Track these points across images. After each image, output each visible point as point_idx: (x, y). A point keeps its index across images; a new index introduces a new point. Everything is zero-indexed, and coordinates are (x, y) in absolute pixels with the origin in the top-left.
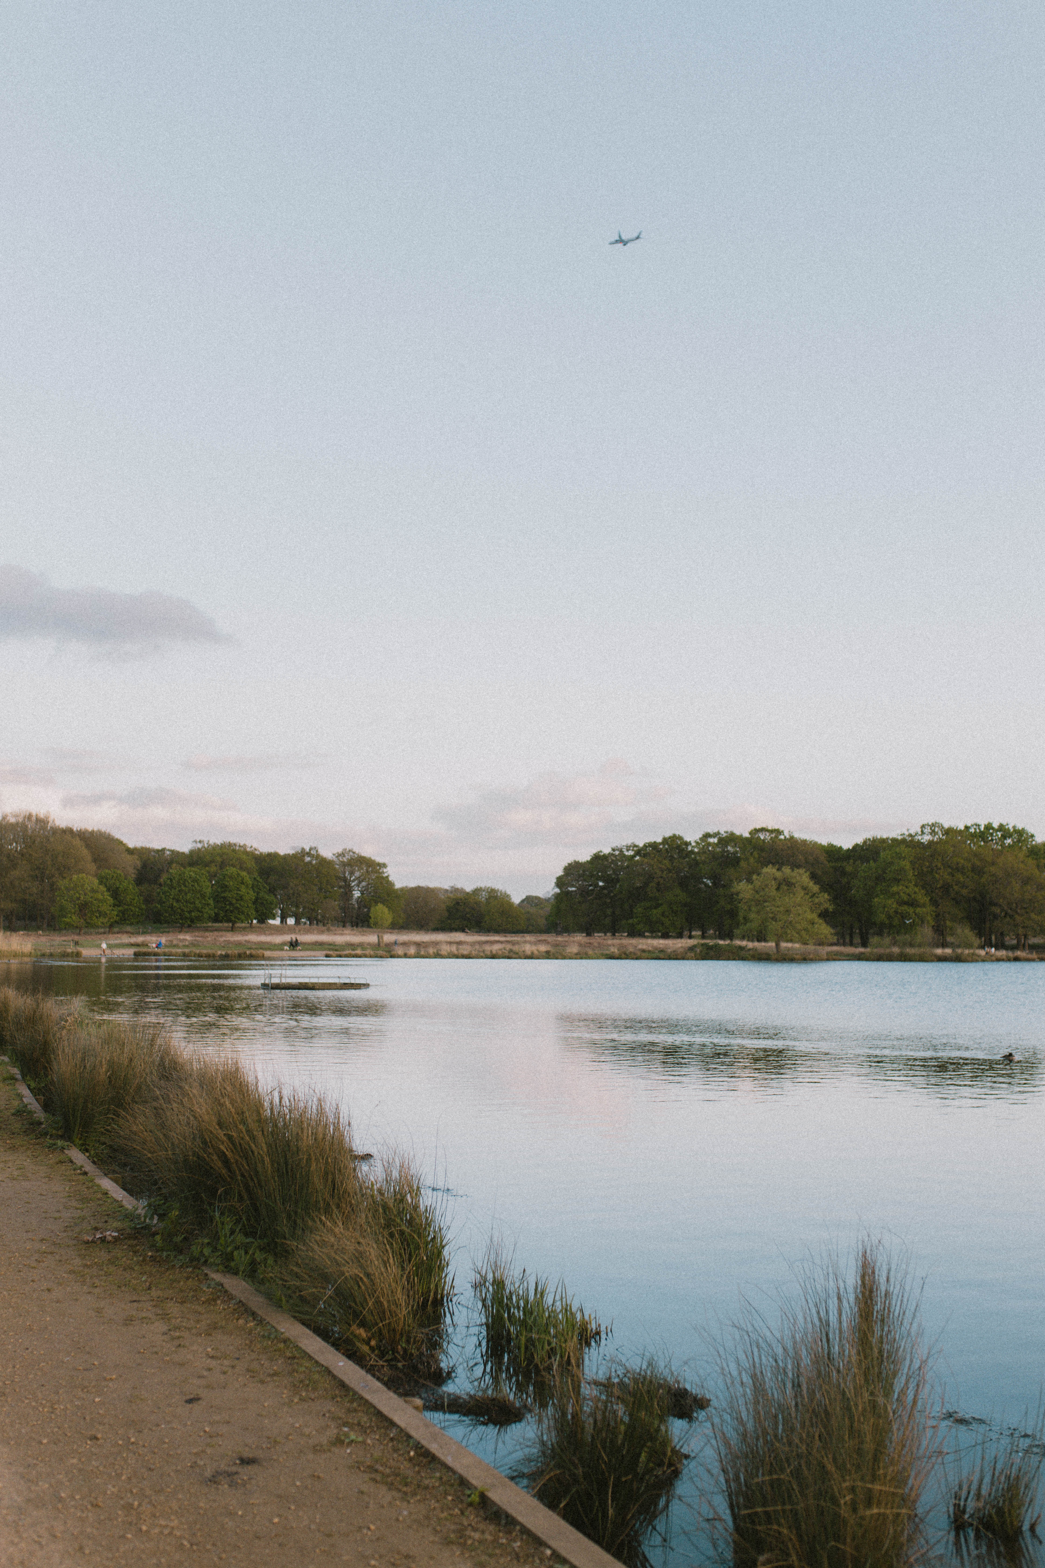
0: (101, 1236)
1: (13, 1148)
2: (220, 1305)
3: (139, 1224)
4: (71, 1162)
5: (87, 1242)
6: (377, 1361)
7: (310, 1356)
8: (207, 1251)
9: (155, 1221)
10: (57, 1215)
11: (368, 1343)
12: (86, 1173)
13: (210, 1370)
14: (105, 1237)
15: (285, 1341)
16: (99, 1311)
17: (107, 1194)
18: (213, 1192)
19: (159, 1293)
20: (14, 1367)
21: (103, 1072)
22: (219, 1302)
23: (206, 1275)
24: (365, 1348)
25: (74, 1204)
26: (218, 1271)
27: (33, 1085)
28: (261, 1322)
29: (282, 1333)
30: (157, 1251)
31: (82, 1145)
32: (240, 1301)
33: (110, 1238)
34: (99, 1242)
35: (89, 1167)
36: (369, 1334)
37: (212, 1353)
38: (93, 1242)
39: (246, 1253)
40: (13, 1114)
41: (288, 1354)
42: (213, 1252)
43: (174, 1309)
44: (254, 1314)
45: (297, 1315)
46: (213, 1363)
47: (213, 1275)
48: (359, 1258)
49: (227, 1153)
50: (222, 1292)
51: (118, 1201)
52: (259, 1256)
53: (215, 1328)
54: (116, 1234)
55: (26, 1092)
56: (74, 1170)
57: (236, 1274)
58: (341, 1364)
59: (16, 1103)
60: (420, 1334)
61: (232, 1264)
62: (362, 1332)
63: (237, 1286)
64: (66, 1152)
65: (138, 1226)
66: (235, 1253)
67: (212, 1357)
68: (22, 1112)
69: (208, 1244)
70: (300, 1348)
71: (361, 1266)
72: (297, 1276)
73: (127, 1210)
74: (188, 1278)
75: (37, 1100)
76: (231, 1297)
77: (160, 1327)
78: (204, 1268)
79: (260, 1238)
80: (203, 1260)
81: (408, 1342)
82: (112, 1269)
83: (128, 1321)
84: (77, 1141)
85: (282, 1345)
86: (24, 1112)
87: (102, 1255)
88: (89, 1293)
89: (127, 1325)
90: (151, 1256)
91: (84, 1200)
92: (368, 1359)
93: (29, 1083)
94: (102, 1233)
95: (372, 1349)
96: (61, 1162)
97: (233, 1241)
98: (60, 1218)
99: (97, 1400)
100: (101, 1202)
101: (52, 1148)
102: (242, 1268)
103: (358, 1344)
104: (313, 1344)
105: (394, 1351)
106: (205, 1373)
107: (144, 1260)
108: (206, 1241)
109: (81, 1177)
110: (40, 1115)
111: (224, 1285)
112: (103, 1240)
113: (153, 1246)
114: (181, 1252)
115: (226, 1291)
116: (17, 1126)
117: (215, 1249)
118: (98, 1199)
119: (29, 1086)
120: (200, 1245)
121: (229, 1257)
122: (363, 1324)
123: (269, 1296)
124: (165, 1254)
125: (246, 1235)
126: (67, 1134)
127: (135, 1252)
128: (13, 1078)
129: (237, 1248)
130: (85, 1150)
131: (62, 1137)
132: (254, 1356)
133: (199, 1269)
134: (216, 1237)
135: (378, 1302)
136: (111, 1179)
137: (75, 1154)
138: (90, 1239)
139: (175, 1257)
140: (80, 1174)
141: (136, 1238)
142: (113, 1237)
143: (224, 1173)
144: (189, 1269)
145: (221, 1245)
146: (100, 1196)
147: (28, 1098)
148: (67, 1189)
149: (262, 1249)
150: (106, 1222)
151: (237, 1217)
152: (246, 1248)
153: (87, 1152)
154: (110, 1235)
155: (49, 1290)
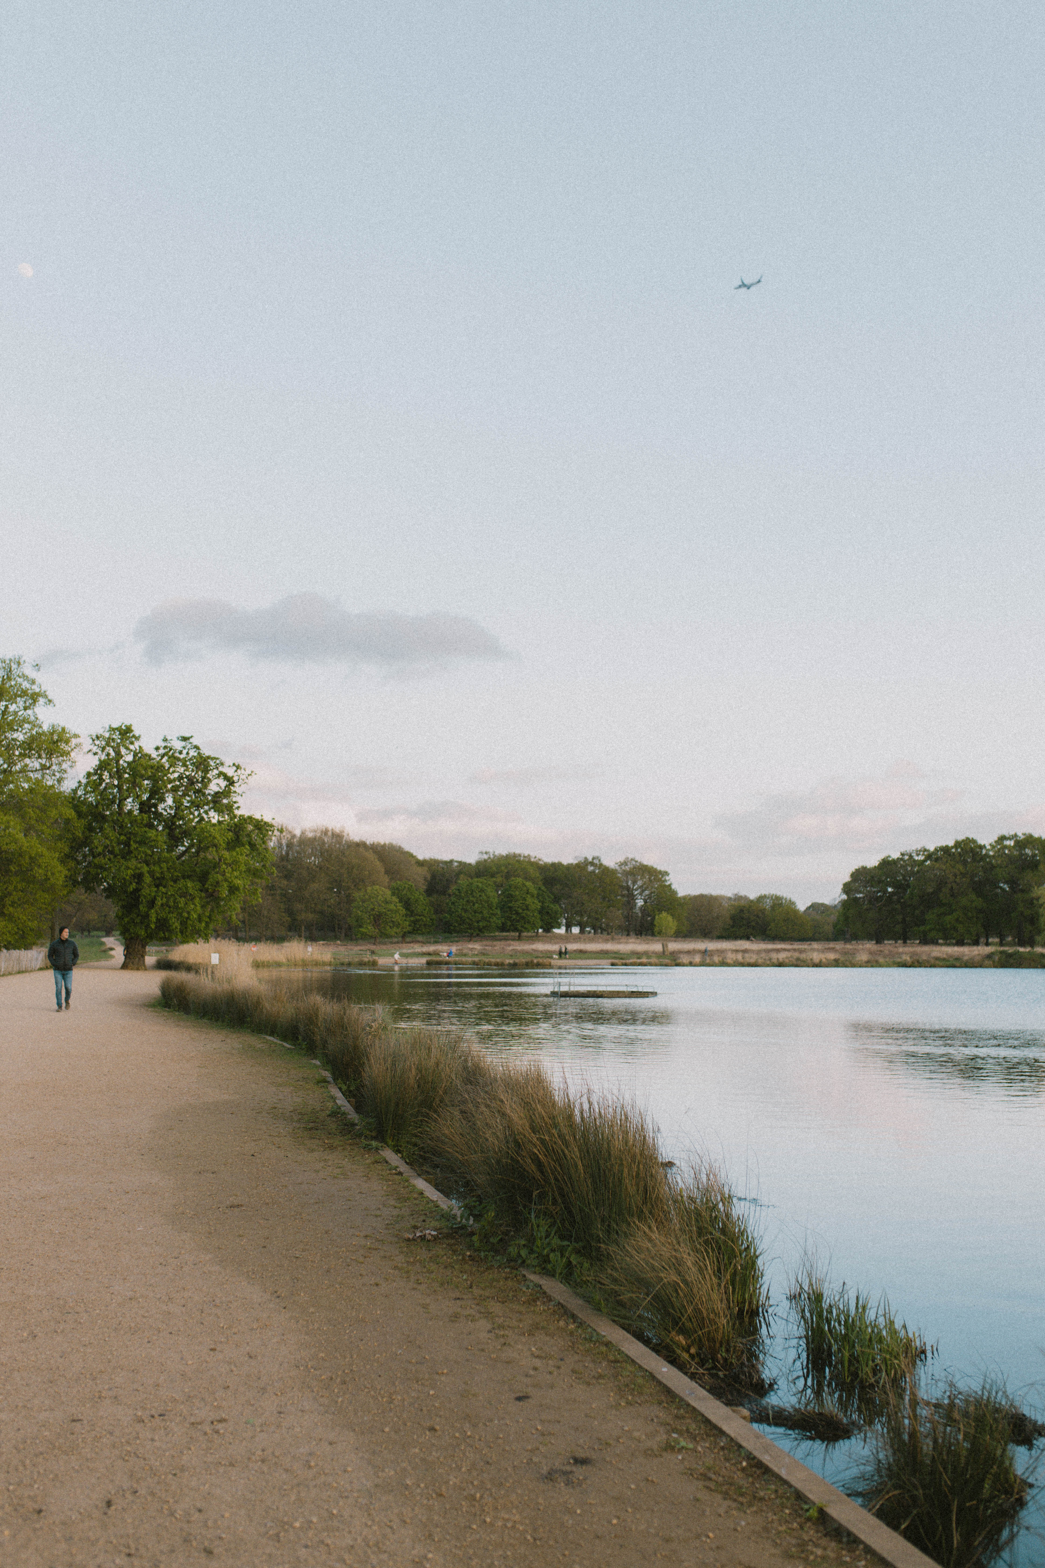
0: (421, 1234)
1: (331, 1148)
2: (540, 1307)
3: (455, 1224)
4: (387, 1162)
5: (409, 1240)
6: (697, 1369)
7: (633, 1361)
8: (524, 1253)
9: (471, 1222)
10: (378, 1213)
11: (688, 1351)
12: (400, 1174)
13: (535, 1369)
14: (425, 1236)
15: (608, 1344)
16: (425, 1306)
17: (422, 1193)
18: (528, 1195)
19: (482, 1292)
20: (352, 1357)
21: (412, 1076)
22: (538, 1303)
23: (524, 1276)
24: (685, 1356)
25: (392, 1202)
26: (535, 1273)
27: (344, 1088)
28: (581, 1324)
29: (604, 1336)
30: (475, 1250)
31: (394, 1146)
32: (559, 1303)
33: (430, 1237)
34: (419, 1240)
35: (404, 1168)
36: (689, 1342)
37: (537, 1353)
38: (414, 1240)
39: (562, 1256)
40: (329, 1115)
41: (611, 1358)
42: (529, 1253)
43: (496, 1308)
44: (574, 1317)
45: (616, 1319)
46: (538, 1363)
47: (532, 1277)
48: (677, 1265)
49: (540, 1156)
50: (541, 1294)
51: (433, 1201)
52: (574, 1259)
53: (538, 1328)
54: (435, 1233)
55: (339, 1095)
56: (390, 1169)
57: (553, 1276)
58: (665, 1370)
59: (330, 1105)
60: (739, 1343)
61: (549, 1266)
62: (681, 1339)
63: (556, 1288)
64: (381, 1152)
65: (454, 1226)
66: (552, 1255)
67: (537, 1357)
68: (336, 1113)
69: (525, 1246)
70: (623, 1352)
71: (679, 1273)
72: (615, 1280)
73: (443, 1210)
74: (506, 1279)
75: (349, 1102)
76: (550, 1299)
77: (484, 1324)
78: (521, 1269)
79: (575, 1241)
80: (520, 1261)
81: (727, 1351)
82: (433, 1267)
83: (455, 1318)
84: (390, 1142)
85: (604, 1349)
86: (338, 1113)
87: (424, 1253)
88: (414, 1289)
89: (452, 1321)
90: (470, 1256)
91: (401, 1199)
92: (688, 1366)
93: (340, 1085)
94: (421, 1232)
95: (692, 1357)
96: (377, 1162)
97: (549, 1244)
98: (380, 1216)
99: (432, 1392)
100: (417, 1202)
101: (368, 1148)
102: (558, 1271)
103: (679, 1351)
104: (635, 1349)
105: (714, 1359)
106: (532, 1372)
107: (463, 1259)
108: (523, 1242)
109: (396, 1177)
110: (353, 1116)
111: (543, 1287)
112: (423, 1238)
113: (470, 1246)
114: (497, 1252)
115: (545, 1293)
116: (333, 1126)
117: (532, 1251)
118: (415, 1199)
119: (340, 1089)
120: (517, 1245)
121: (547, 1260)
122: (683, 1331)
123: (588, 1300)
124: (482, 1254)
125: (562, 1238)
126: (380, 1136)
127: (454, 1251)
128: (326, 1081)
129: (553, 1250)
130: (398, 1151)
131: (375, 1138)
132: (576, 1357)
133: (517, 1269)
134: (532, 1240)
135: (697, 1310)
136: (425, 1179)
137: (389, 1154)
138: (411, 1237)
139: (493, 1257)
140: (396, 1174)
141: (454, 1238)
142: (432, 1235)
143: (538, 1175)
144: (508, 1270)
145: (538, 1247)
146: (416, 1196)
147: (341, 1101)
148: (385, 1188)
149: (578, 1252)
150: (424, 1221)
151: (552, 1220)
152: (562, 1250)
153: (400, 1153)
154: (430, 1234)
155: (377, 1285)
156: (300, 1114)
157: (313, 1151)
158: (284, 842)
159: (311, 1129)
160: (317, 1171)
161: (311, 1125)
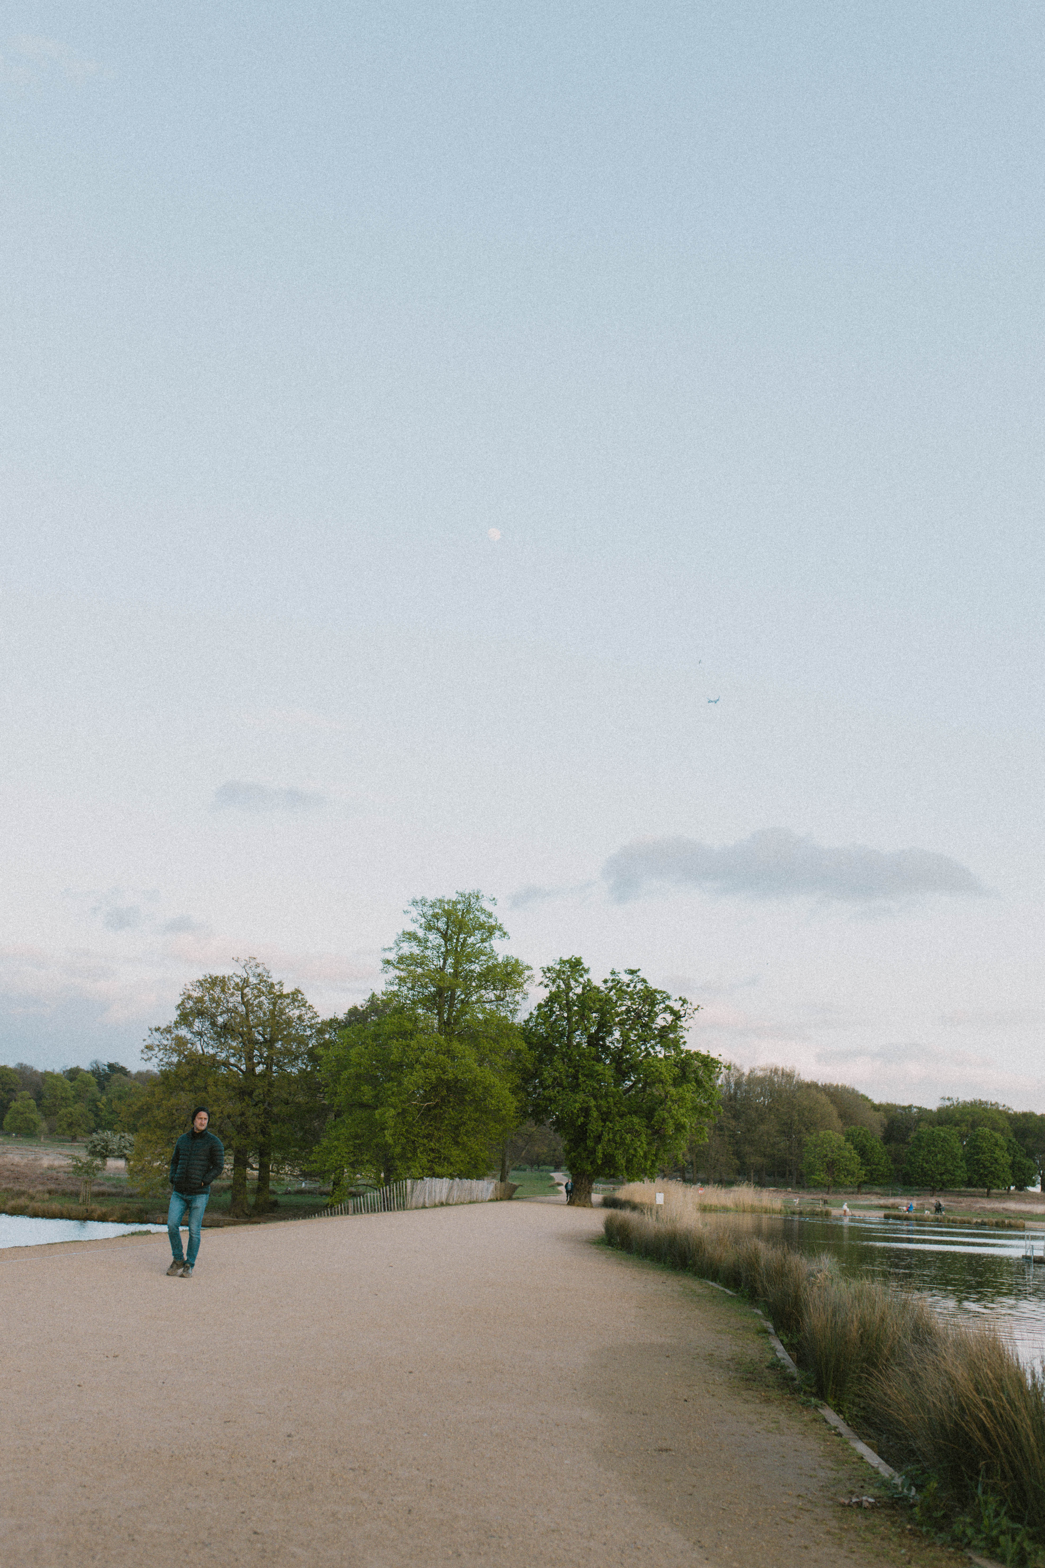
0: (857, 1500)
1: (768, 1401)
3: (897, 1493)
4: (826, 1421)
5: (843, 1505)
8: (970, 1532)
9: (913, 1493)
10: (812, 1473)
12: (840, 1435)
14: (861, 1502)
17: (862, 1458)
18: (974, 1466)
21: (854, 1330)
23: (970, 1558)
25: (829, 1464)
26: (982, 1556)
27: (786, 1340)
30: (917, 1525)
31: (836, 1406)
33: (866, 1504)
34: (855, 1507)
35: (843, 1428)
38: (849, 1505)
39: (1013, 1540)
40: (768, 1367)
42: (976, 1533)
47: (978, 1560)
49: (987, 1423)
51: (873, 1467)
52: (1028, 1546)
54: (871, 1500)
55: (780, 1347)
56: (830, 1429)
59: (770, 1357)
61: (998, 1550)
64: (820, 1410)
65: (895, 1496)
66: (1002, 1539)
68: (776, 1366)
69: (971, 1524)
73: (884, 1477)
74: (950, 1558)
75: (790, 1355)
78: (967, 1550)
79: (1029, 1525)
80: (965, 1541)
82: (869, 1537)
84: (830, 1400)
86: (778, 1366)
87: (858, 1521)
88: (846, 1557)
90: (910, 1530)
91: (839, 1461)
93: (781, 1338)
94: (858, 1497)
96: (815, 1420)
97: (998, 1525)
98: (815, 1477)
100: (856, 1466)
101: (805, 1405)
102: (1009, 1558)
107: (903, 1531)
108: (968, 1520)
109: (836, 1438)
110: (793, 1370)
112: (859, 1504)
113: (911, 1520)
114: (941, 1529)
116: (771, 1379)
117: (979, 1531)
118: (854, 1463)
119: (782, 1341)
120: (962, 1523)
121: (995, 1543)
124: (924, 1529)
125: (1013, 1519)
126: (821, 1394)
127: (893, 1523)
128: (766, 1332)
129: (1002, 1533)
130: (839, 1412)
131: (815, 1395)
133: (962, 1550)
134: (978, 1518)
136: (866, 1444)
137: (829, 1414)
138: (847, 1502)
139: (936, 1533)
140: (835, 1435)
141: (894, 1508)
142: (870, 1503)
143: (985, 1445)
144: (952, 1550)
145: (985, 1527)
146: (855, 1460)
147: (782, 1353)
148: (822, 1448)
149: (1032, 1538)
150: (862, 1487)
151: (1002, 1497)
152: (1014, 1534)
153: (841, 1414)
154: (867, 1501)
155: (806, 1548)
156: (738, 1363)
157: (746, 1402)
158: (732, 1080)
159: (747, 1380)
160: (751, 1423)
161: (749, 1376)
